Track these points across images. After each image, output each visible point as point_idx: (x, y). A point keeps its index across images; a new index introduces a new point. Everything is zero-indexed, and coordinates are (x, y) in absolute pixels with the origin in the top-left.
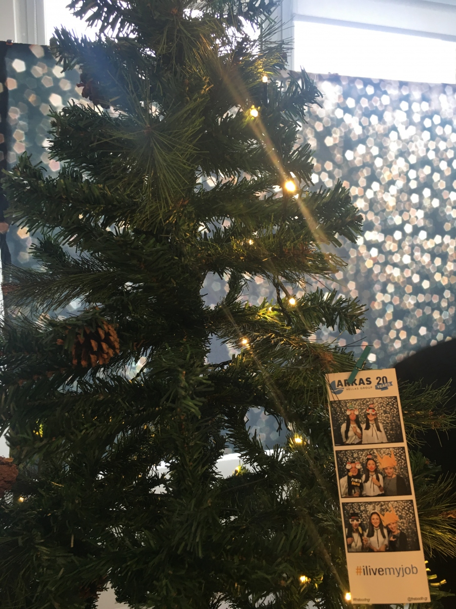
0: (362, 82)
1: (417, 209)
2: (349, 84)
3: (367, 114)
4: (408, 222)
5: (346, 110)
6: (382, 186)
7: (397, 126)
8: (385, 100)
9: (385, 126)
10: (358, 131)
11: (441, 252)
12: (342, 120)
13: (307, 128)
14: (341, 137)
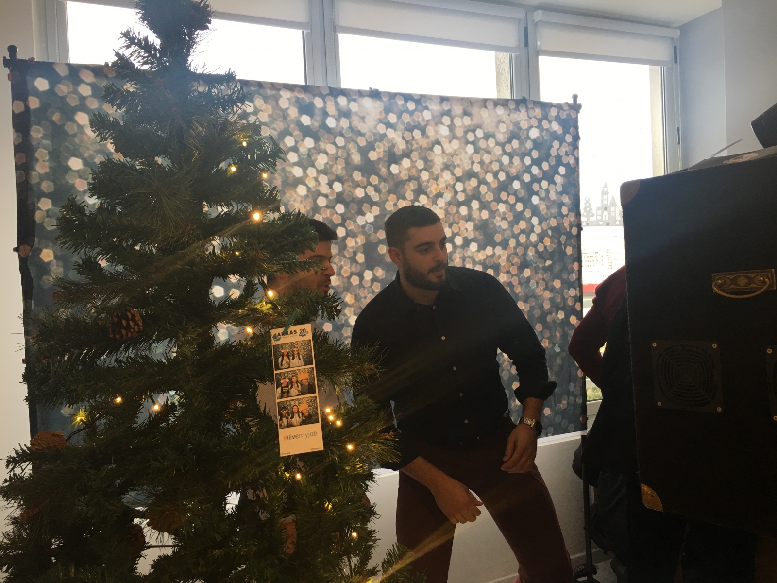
0: (402, 97)
1: (467, 221)
2: (389, 100)
3: (410, 128)
4: (458, 234)
5: (389, 125)
6: (430, 199)
7: (440, 140)
8: (427, 115)
9: (428, 140)
10: (401, 146)
11: (492, 264)
12: (385, 135)
13: (350, 143)
14: (384, 151)
